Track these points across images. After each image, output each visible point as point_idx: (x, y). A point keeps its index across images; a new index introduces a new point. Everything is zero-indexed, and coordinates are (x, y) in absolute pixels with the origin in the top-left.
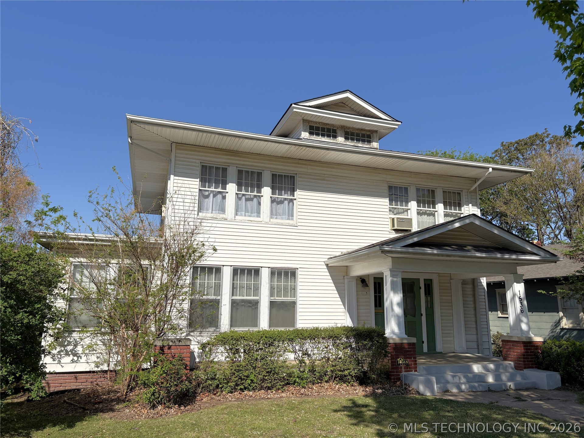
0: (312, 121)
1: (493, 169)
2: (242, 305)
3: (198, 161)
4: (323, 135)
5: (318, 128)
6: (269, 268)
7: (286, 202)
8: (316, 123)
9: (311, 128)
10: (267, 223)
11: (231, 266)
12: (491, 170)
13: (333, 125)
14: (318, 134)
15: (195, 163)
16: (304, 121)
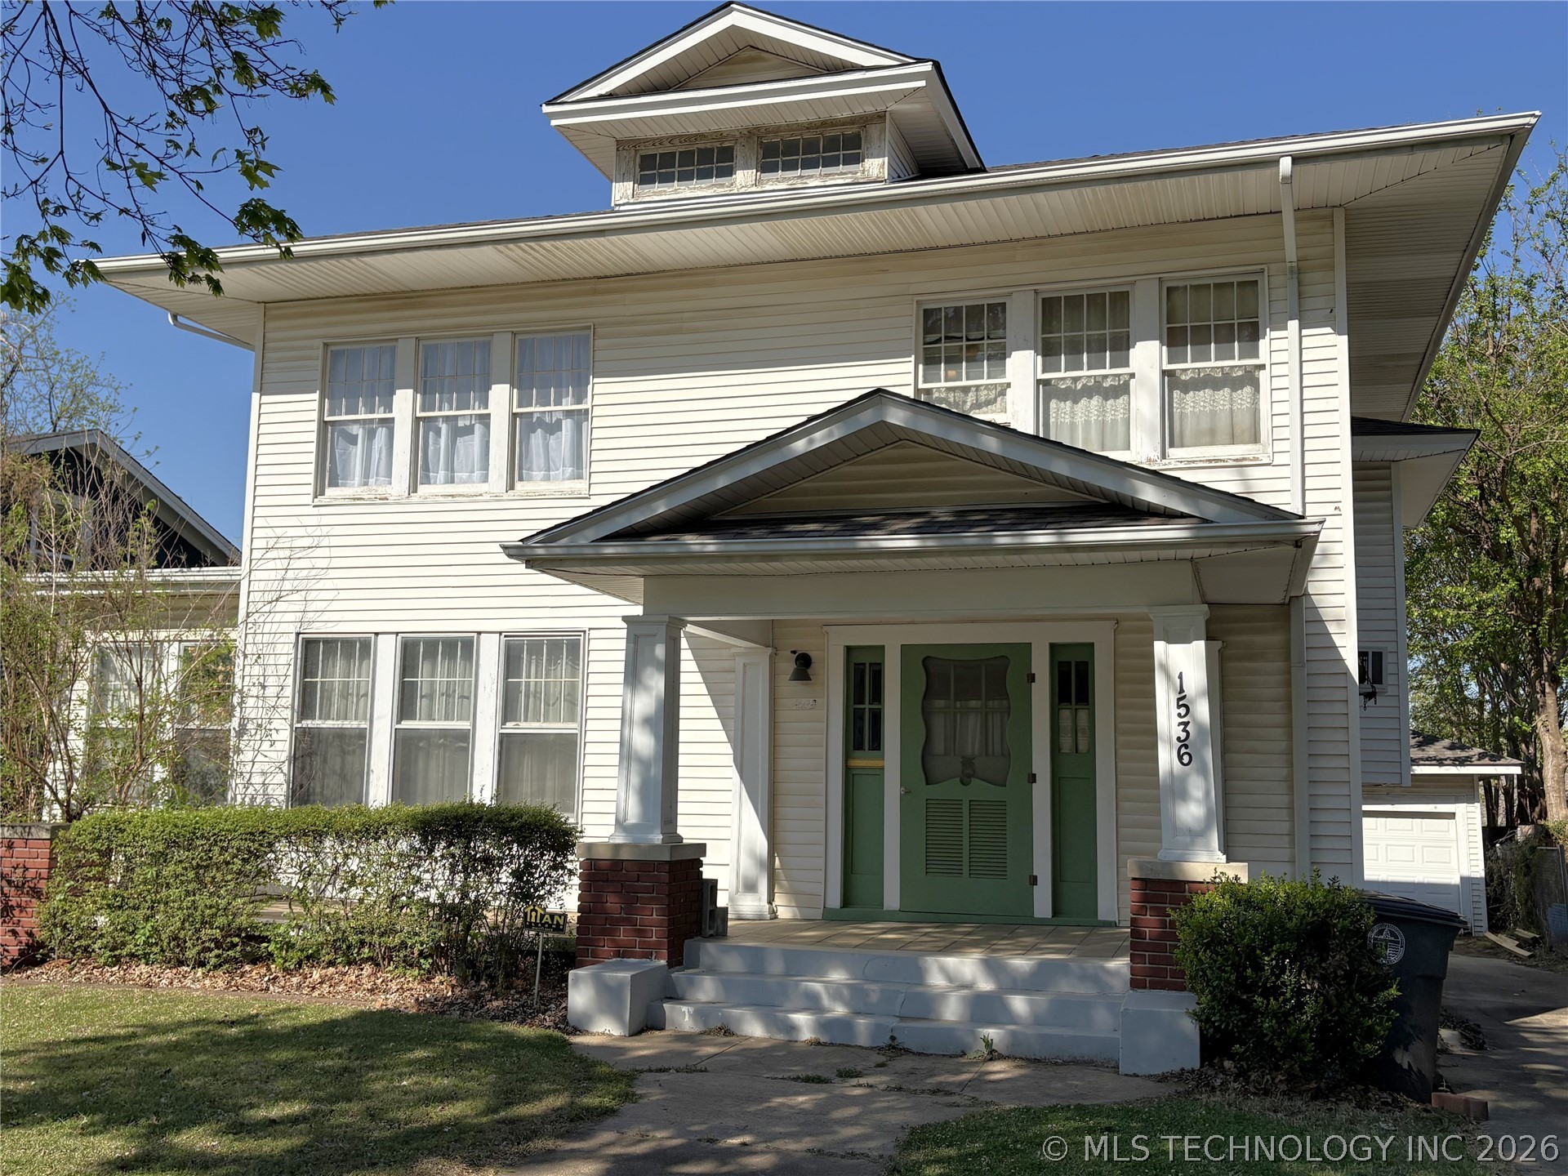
0: (646, 141)
1: (1297, 159)
2: (440, 746)
3: (319, 343)
4: (685, 177)
5: (668, 159)
6: (500, 633)
7: (567, 424)
8: (660, 141)
9: (647, 162)
10: (497, 498)
11: (397, 633)
12: (1286, 164)
13: (720, 136)
14: (667, 179)
15: (311, 348)
16: (621, 145)
